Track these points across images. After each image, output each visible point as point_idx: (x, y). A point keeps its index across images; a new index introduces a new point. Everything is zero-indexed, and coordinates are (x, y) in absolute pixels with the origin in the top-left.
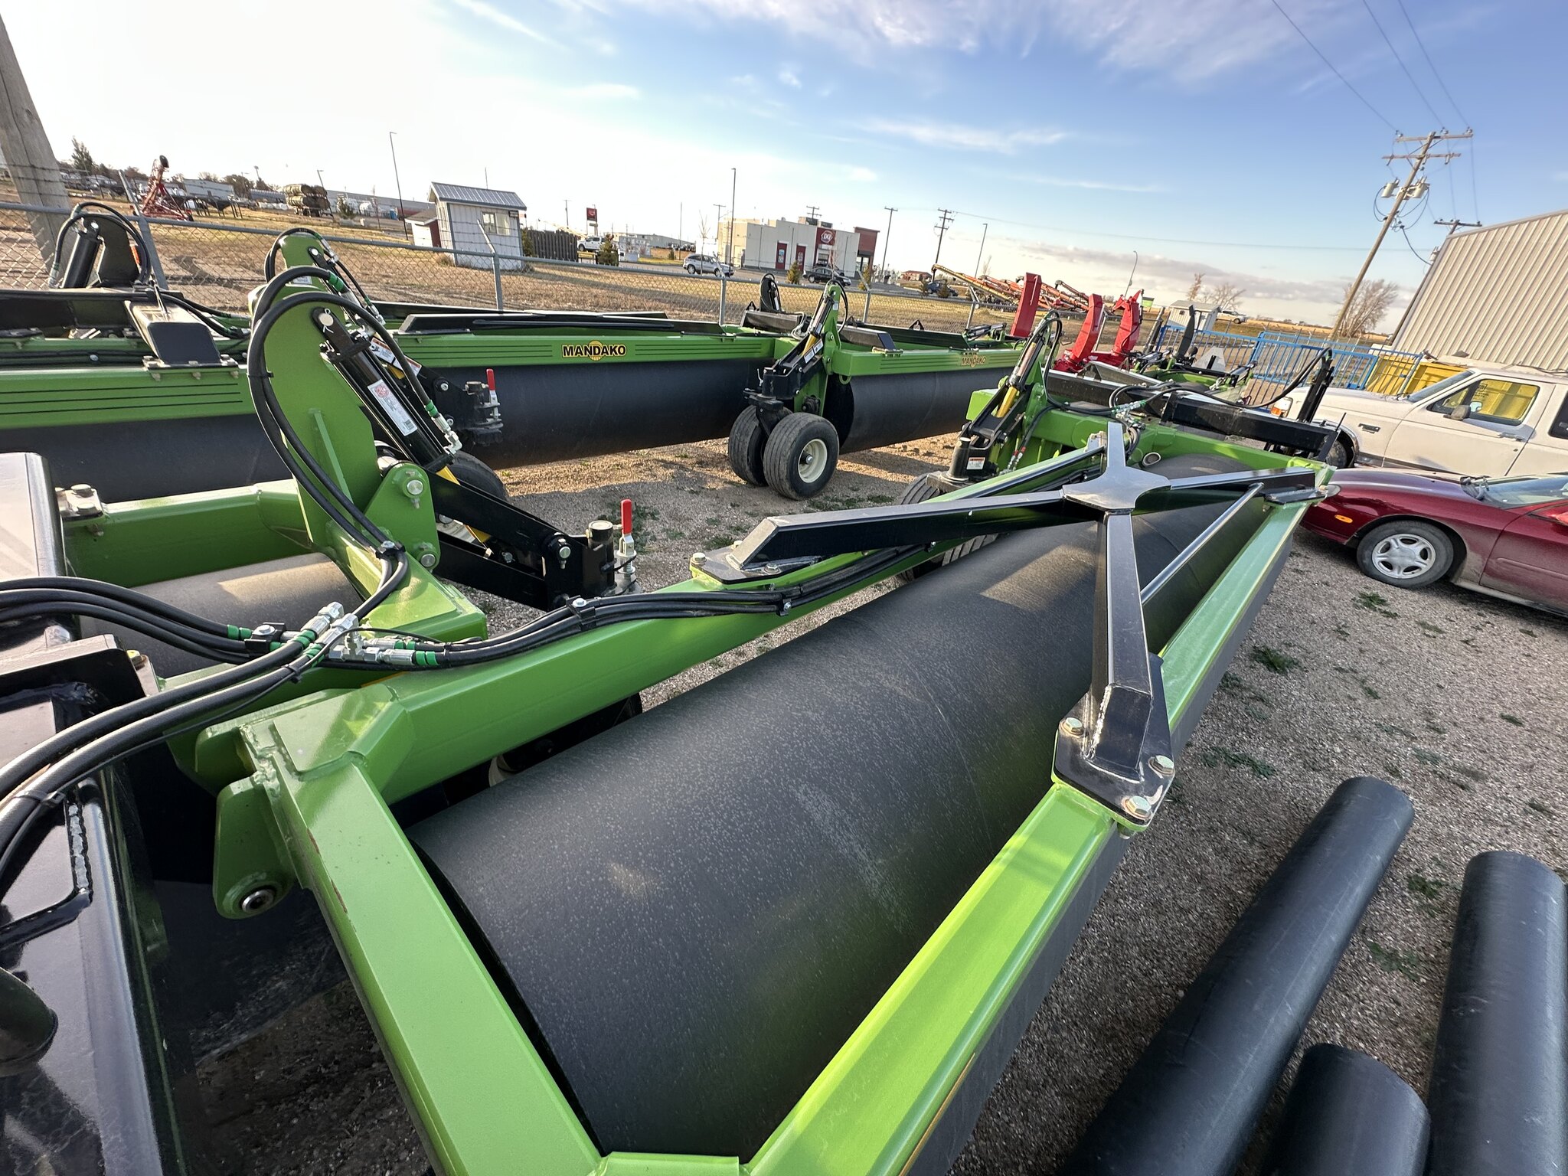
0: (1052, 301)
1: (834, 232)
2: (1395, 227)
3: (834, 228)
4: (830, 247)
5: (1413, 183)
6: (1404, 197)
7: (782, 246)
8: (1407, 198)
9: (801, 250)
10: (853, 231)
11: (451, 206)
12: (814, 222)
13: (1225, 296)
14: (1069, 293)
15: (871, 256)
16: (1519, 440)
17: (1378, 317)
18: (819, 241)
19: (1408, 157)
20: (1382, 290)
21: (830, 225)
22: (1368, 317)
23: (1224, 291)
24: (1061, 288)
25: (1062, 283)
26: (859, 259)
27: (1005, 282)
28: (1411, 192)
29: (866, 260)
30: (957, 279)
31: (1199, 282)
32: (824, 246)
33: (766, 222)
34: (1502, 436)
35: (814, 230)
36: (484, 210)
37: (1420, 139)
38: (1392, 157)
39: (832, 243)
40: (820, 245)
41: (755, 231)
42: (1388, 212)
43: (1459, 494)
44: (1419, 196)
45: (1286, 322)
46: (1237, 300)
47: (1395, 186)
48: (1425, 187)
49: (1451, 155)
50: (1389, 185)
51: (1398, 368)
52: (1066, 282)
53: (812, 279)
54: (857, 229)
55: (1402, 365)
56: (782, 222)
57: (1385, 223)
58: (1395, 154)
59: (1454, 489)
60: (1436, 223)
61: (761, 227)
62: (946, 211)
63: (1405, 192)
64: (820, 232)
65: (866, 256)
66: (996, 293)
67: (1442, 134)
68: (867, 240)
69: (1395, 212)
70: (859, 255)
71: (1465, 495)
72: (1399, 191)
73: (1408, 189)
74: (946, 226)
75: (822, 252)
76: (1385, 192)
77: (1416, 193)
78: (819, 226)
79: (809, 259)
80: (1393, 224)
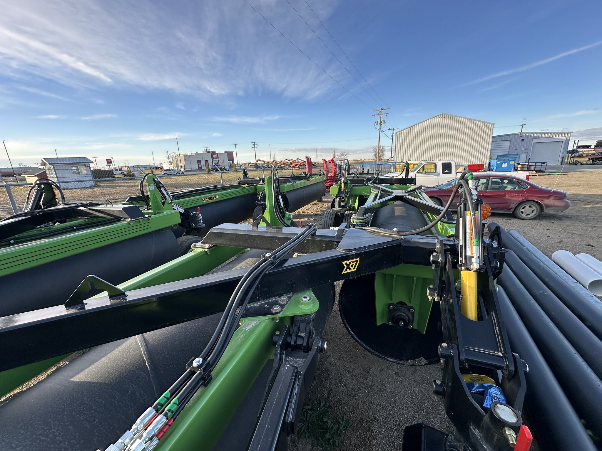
0: (298, 165)
1: (217, 154)
2: (381, 132)
3: (217, 153)
4: (217, 159)
5: (381, 121)
6: (381, 125)
7: (199, 162)
8: (381, 124)
9: (207, 162)
10: (224, 153)
11: (55, 166)
12: (209, 152)
13: (343, 156)
14: (302, 161)
15: (233, 160)
16: (438, 176)
17: (383, 155)
18: (213, 158)
19: (378, 115)
20: (381, 148)
21: (215, 152)
22: (381, 155)
23: (342, 154)
24: (298, 160)
25: (298, 159)
26: (229, 162)
27: (281, 161)
28: (382, 123)
29: (231, 162)
30: (266, 163)
31: (335, 153)
32: (215, 159)
33: (190, 154)
34: (434, 176)
35: (210, 155)
36: (72, 166)
37: (379, 110)
38: (374, 115)
39: (218, 158)
40: (213, 159)
41: (187, 158)
42: (379, 128)
43: (435, 189)
44: (384, 124)
45: (361, 160)
46: (347, 156)
47: (378, 122)
48: (384, 121)
49: (387, 114)
50: (376, 122)
51: (398, 166)
52: (299, 158)
53: (214, 171)
54: (225, 152)
55: (399, 165)
56: (197, 153)
57: (379, 131)
58: (375, 114)
59: (434, 189)
60: (389, 129)
61: (190, 156)
62: (254, 143)
63: (380, 123)
64: (212, 155)
65: (231, 160)
66: (280, 165)
67: (383, 109)
68: (230, 156)
69: (380, 128)
70: (228, 160)
71: (436, 189)
72: (379, 123)
73: (381, 123)
74: (256, 147)
75: (214, 161)
76: (376, 124)
77: (383, 123)
78: (211, 153)
79: (210, 164)
80: (381, 131)
